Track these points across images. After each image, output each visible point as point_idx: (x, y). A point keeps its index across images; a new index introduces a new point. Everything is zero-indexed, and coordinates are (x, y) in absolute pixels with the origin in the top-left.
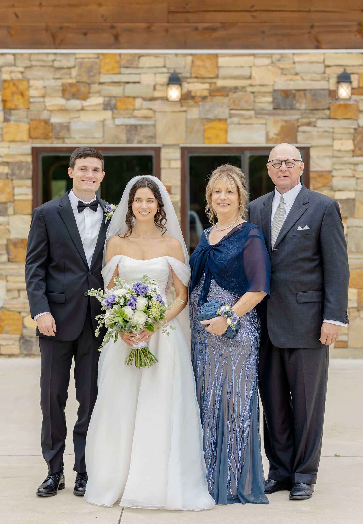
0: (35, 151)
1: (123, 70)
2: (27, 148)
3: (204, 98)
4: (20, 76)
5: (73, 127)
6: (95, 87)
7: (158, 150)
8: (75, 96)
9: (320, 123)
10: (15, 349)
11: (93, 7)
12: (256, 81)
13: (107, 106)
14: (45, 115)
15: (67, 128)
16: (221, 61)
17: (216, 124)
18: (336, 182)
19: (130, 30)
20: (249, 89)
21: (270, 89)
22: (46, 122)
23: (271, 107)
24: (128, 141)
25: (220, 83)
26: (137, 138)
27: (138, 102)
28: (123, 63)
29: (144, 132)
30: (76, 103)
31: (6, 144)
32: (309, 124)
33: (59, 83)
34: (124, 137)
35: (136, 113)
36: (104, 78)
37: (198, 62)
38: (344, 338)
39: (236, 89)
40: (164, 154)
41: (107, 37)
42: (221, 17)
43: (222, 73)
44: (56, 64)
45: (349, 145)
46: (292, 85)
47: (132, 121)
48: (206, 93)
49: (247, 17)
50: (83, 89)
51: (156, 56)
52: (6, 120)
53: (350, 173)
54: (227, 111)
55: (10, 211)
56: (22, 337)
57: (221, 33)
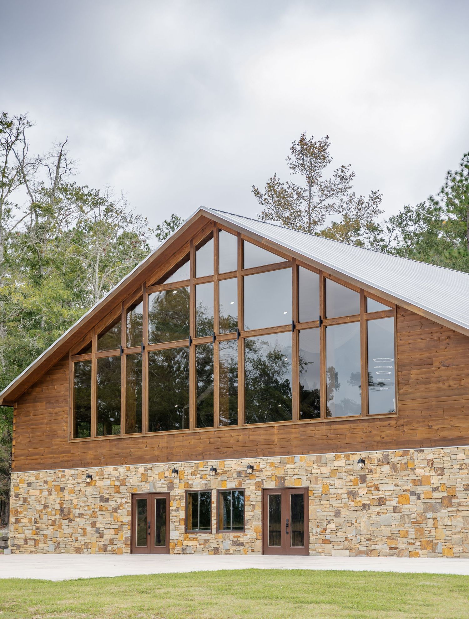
0: (186, 492)
1: (204, 467)
2: (184, 491)
3: (221, 474)
4: (182, 469)
5: (194, 484)
6: (199, 472)
7: (212, 490)
8: (194, 475)
9: (247, 481)
10: (181, 552)
11: (198, 448)
12: (233, 469)
13: (201, 478)
14: (187, 481)
15: (192, 484)
16: (225, 463)
17: (224, 482)
18: (251, 499)
19: (206, 455)
20: (232, 471)
21: (236, 471)
22: (188, 483)
23: (236, 476)
24: (206, 488)
25: (225, 469)
26: (207, 487)
27: (207, 476)
28: (204, 465)
29: (209, 485)
30: (194, 477)
31: (179, 490)
32: (245, 481)
33: (190, 471)
34: (204, 487)
35: (207, 479)
36: (200, 469)
37: (220, 464)
38: (253, 548)
39: (229, 471)
40: (213, 492)
41: (201, 457)
42: (226, 449)
43: (226, 466)
44: (190, 466)
45: (253, 487)
46: (241, 469)
47: (206, 482)
48: (222, 473)
49: (231, 449)
50: (196, 473)
51: (211, 462)
52: (180, 483)
53: (254, 496)
54: (227, 478)
55: (180, 510)
56: (182, 548)
57: (225, 454)
